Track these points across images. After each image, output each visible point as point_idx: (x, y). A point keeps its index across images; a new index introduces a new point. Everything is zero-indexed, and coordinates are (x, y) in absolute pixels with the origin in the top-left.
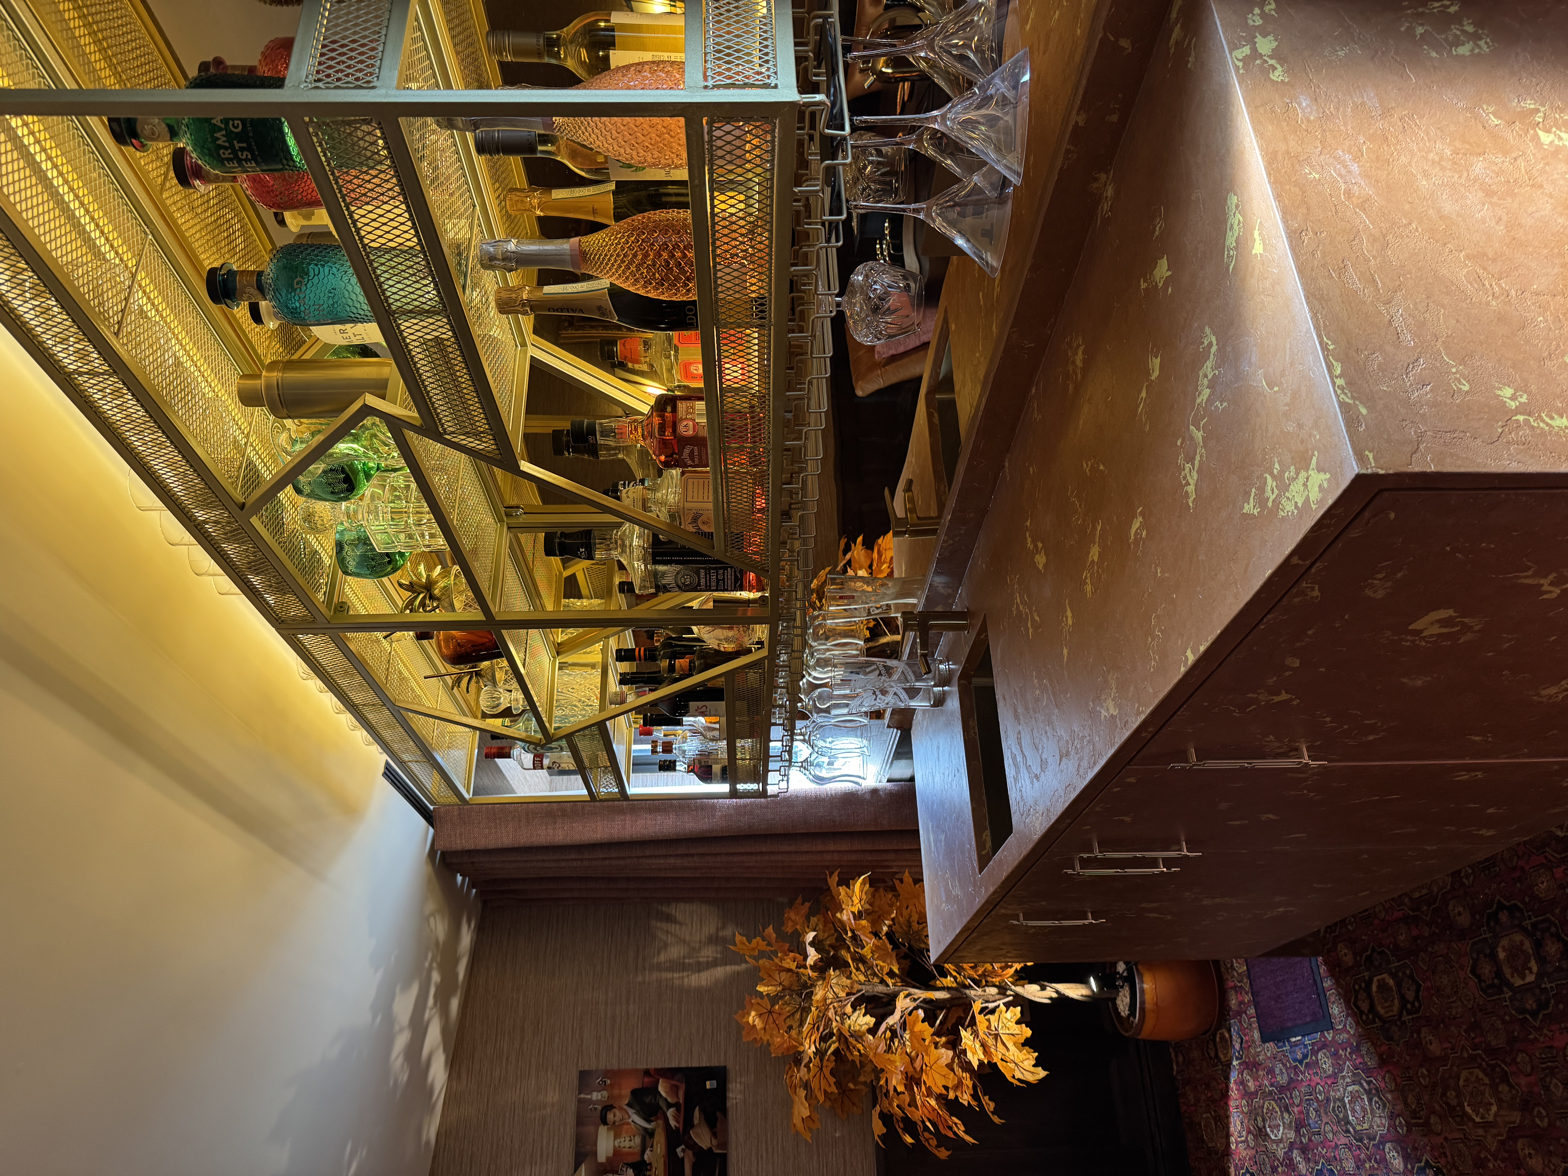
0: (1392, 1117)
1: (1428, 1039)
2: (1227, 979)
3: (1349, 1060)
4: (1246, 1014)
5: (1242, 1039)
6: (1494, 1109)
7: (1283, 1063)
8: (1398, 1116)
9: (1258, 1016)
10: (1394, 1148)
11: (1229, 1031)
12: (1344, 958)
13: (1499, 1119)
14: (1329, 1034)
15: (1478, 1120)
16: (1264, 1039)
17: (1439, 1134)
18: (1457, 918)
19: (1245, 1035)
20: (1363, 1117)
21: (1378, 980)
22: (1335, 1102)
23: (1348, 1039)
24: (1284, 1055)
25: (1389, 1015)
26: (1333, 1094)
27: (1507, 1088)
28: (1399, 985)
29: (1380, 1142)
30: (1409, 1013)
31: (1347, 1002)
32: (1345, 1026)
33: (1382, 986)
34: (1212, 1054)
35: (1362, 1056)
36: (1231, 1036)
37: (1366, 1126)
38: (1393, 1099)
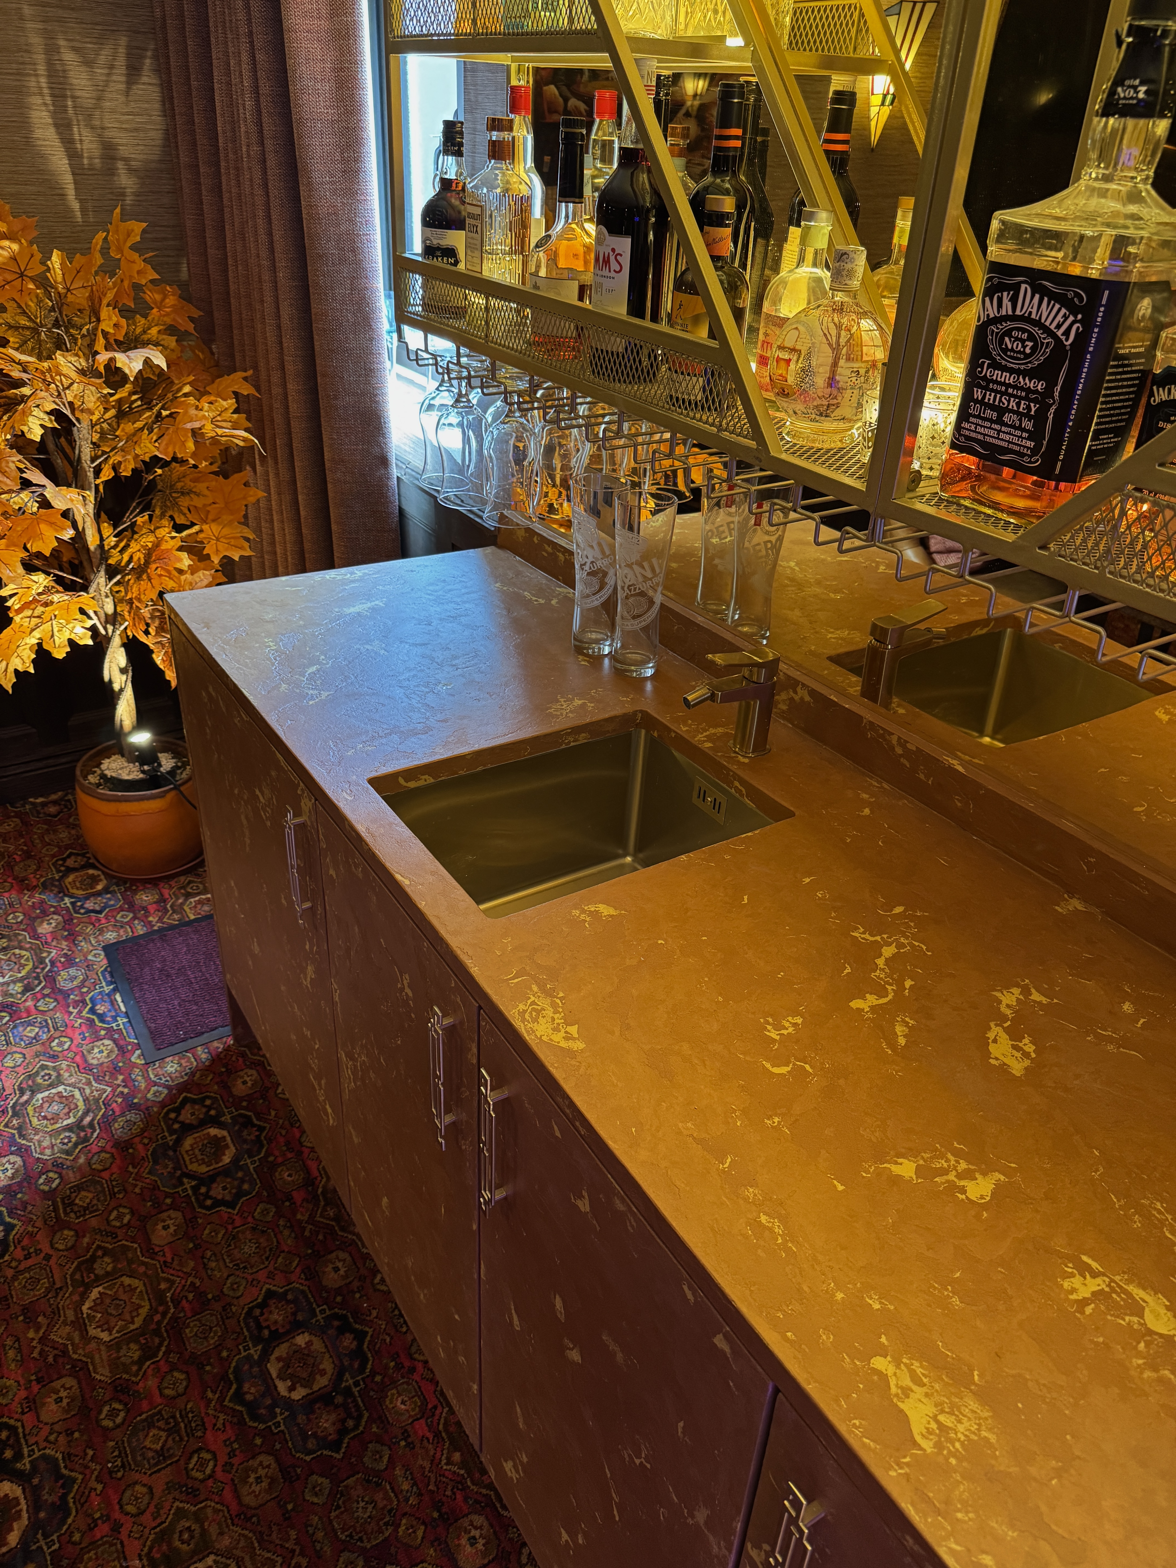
0: (57, 1165)
1: (169, 1222)
2: (171, 887)
3: (114, 1091)
4: (134, 918)
5: (100, 912)
6: (105, 1336)
7: (84, 981)
8: (61, 1176)
9: (135, 940)
10: (17, 1171)
11: (106, 890)
12: (239, 1081)
13: (93, 1345)
14: (139, 1057)
15: (85, 1308)
16: (109, 949)
17: (52, 1246)
18: (331, 1266)
19: (106, 917)
20: (45, 1118)
21: (224, 1137)
22: (54, 1068)
23: (140, 1091)
24: (95, 984)
25: (185, 1156)
26: (64, 1066)
27: (136, 1356)
28: (226, 1172)
29: (20, 1147)
30: (195, 1189)
31: (183, 1087)
32: (155, 1084)
33: (218, 1145)
34: (70, 862)
35: (123, 1114)
36: (99, 894)
37: (35, 1121)
38: (80, 1168)
